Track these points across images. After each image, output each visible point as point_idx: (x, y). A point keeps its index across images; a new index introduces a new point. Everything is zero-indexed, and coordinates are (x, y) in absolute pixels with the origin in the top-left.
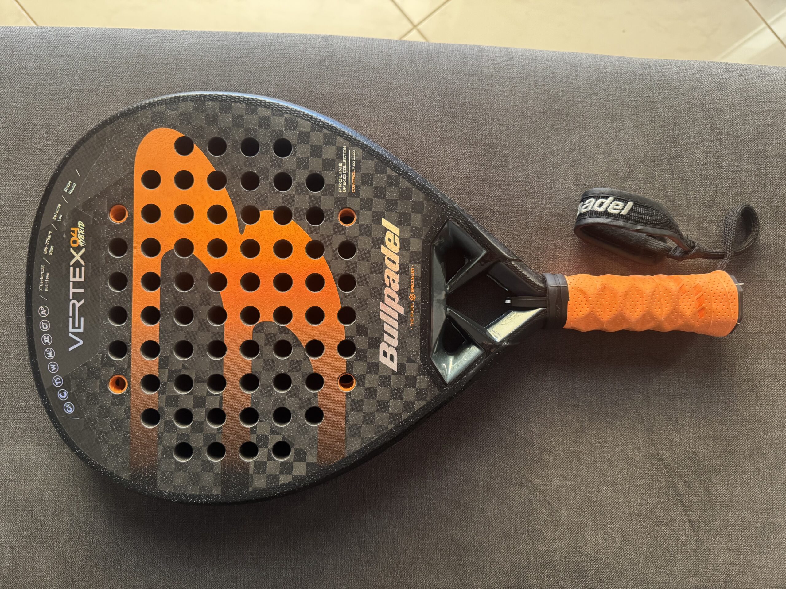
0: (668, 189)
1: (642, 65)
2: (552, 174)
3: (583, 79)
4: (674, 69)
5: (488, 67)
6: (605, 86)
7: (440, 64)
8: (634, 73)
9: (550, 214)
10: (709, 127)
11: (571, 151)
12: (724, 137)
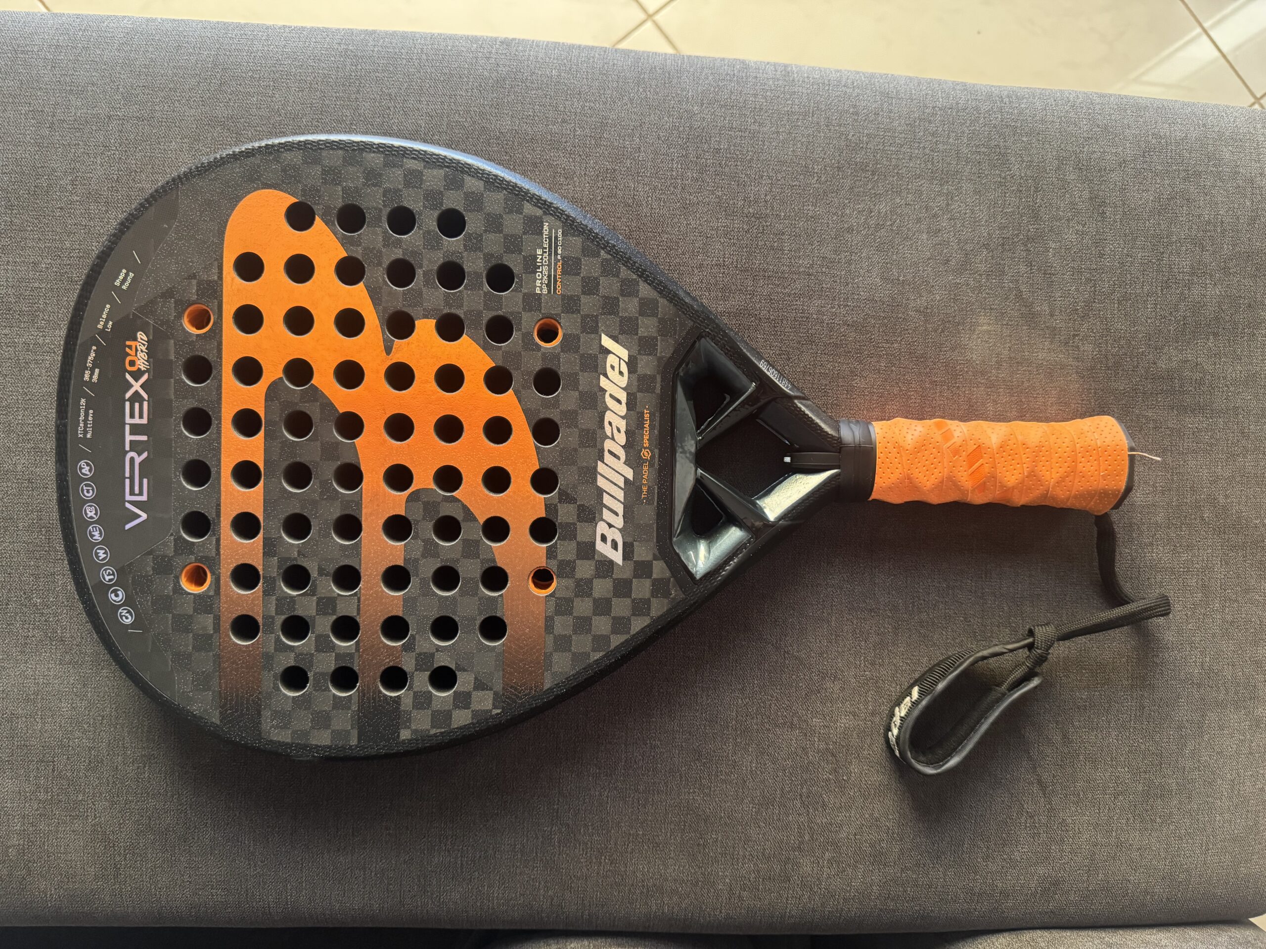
0: (1023, 288)
1: (989, 96)
2: (849, 262)
3: (900, 117)
4: (1039, 105)
5: (755, 95)
6: (932, 128)
7: (683, 90)
8: (977, 109)
9: (845, 323)
10: (1086, 194)
11: (878, 227)
12: (1109, 210)
